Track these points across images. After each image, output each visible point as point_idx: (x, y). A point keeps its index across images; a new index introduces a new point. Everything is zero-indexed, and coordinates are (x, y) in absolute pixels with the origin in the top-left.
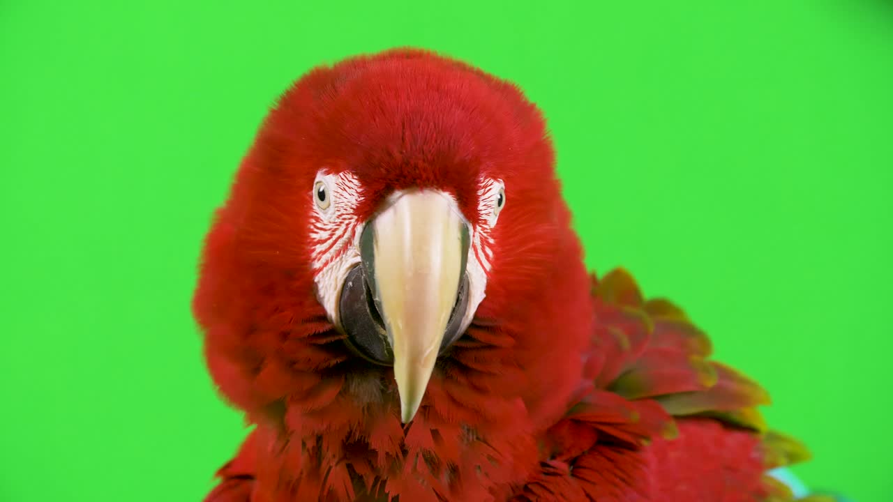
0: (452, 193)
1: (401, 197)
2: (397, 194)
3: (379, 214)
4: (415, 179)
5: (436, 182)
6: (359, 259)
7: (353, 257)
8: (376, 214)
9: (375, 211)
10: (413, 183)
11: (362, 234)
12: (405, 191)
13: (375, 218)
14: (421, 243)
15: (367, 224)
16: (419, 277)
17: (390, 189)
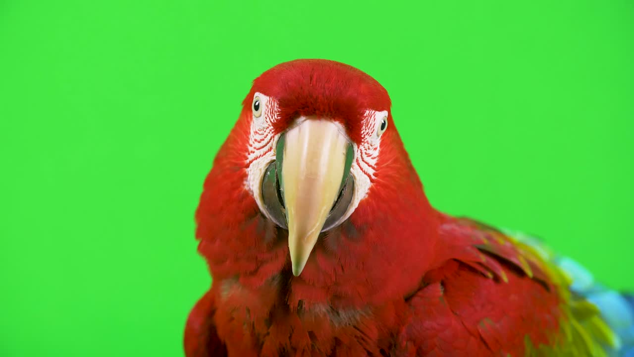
0: (341, 122)
1: (305, 120)
2: (302, 118)
3: (290, 130)
4: (315, 110)
5: (330, 114)
6: (274, 158)
7: (271, 156)
8: (287, 130)
9: (287, 127)
10: (314, 113)
11: (278, 141)
12: (308, 117)
13: (287, 132)
14: (314, 156)
15: (282, 135)
16: (310, 181)
17: (297, 115)
